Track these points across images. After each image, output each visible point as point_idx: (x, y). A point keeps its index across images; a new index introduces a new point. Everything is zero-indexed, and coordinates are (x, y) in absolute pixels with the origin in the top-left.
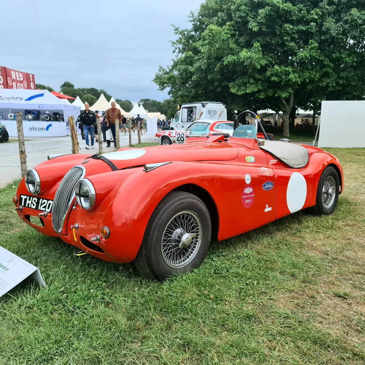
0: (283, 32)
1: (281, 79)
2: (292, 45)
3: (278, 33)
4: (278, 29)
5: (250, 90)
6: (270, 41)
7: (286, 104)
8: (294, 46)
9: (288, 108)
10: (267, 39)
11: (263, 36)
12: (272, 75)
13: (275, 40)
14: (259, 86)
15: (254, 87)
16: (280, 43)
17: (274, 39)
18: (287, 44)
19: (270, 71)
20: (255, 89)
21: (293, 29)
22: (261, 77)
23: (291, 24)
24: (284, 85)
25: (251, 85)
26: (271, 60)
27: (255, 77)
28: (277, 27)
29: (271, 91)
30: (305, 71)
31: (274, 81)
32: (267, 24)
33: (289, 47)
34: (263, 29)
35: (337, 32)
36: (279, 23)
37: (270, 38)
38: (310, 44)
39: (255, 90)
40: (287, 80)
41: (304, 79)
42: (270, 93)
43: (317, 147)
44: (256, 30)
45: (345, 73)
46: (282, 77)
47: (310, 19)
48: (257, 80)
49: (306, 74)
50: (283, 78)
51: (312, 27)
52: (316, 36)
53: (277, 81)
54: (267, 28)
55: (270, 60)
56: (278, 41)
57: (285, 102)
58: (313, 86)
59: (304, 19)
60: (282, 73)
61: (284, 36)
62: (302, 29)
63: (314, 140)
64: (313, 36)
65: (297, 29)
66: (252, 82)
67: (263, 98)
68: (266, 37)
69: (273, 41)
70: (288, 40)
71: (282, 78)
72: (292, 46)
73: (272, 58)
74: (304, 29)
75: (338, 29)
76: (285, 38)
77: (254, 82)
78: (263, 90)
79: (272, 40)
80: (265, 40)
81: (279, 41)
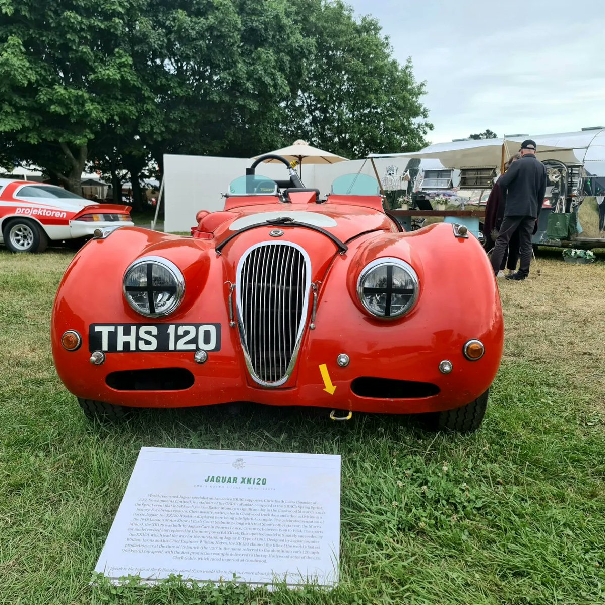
0: (64, 25)
1: (70, 111)
2: (84, 50)
3: (52, 25)
4: (52, 18)
5: (8, 126)
6: (37, 36)
7: (73, 157)
8: (89, 53)
9: (78, 166)
10: (31, 31)
11: (21, 26)
12: (51, 101)
13: (48, 37)
14: (25, 120)
15: (14, 122)
16: (58, 43)
17: (45, 34)
18: (74, 48)
19: (46, 94)
20: (17, 125)
21: (82, 22)
22: (25, 103)
23: (77, 12)
24: (76, 123)
25: (6, 117)
26: (43, 72)
27: (13, 103)
28: (50, 13)
29: (50, 131)
30: (111, 100)
31: (56, 114)
32: (30, 4)
33: (79, 54)
34: (23, 13)
35: (159, 42)
36: (53, 5)
37: (36, 31)
38: (117, 55)
39: (17, 127)
40: (81, 113)
41: (111, 115)
42: (49, 134)
43: (163, 232)
44: (8, 13)
45: (177, 113)
46: (72, 107)
47: (111, 11)
48: (18, 109)
49: (116, 108)
50: (74, 109)
51: (116, 26)
52: (124, 42)
53: (62, 114)
54: (30, 11)
55: (41, 73)
56: (55, 40)
57: (71, 155)
58: (126, 129)
59: (98, 8)
60: (70, 101)
61: (67, 32)
62: (98, 25)
63: (153, 220)
64: (118, 42)
65: (89, 23)
66: (9, 111)
67: (36, 143)
68: (29, 29)
69: (44, 38)
70: (74, 40)
71: (72, 109)
72: (85, 52)
73: (46, 70)
74: (103, 27)
75: (161, 39)
76: (68, 36)
77: (14, 111)
78: (33, 127)
79: (42, 35)
80: (26, 33)
81: (57, 40)
